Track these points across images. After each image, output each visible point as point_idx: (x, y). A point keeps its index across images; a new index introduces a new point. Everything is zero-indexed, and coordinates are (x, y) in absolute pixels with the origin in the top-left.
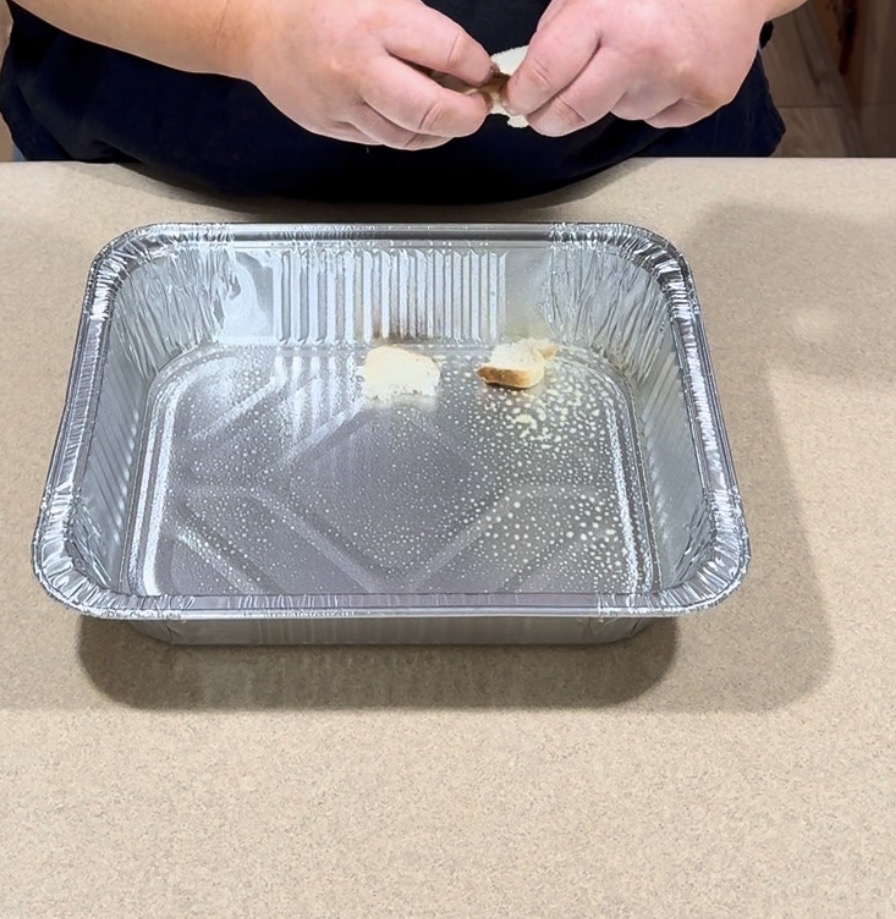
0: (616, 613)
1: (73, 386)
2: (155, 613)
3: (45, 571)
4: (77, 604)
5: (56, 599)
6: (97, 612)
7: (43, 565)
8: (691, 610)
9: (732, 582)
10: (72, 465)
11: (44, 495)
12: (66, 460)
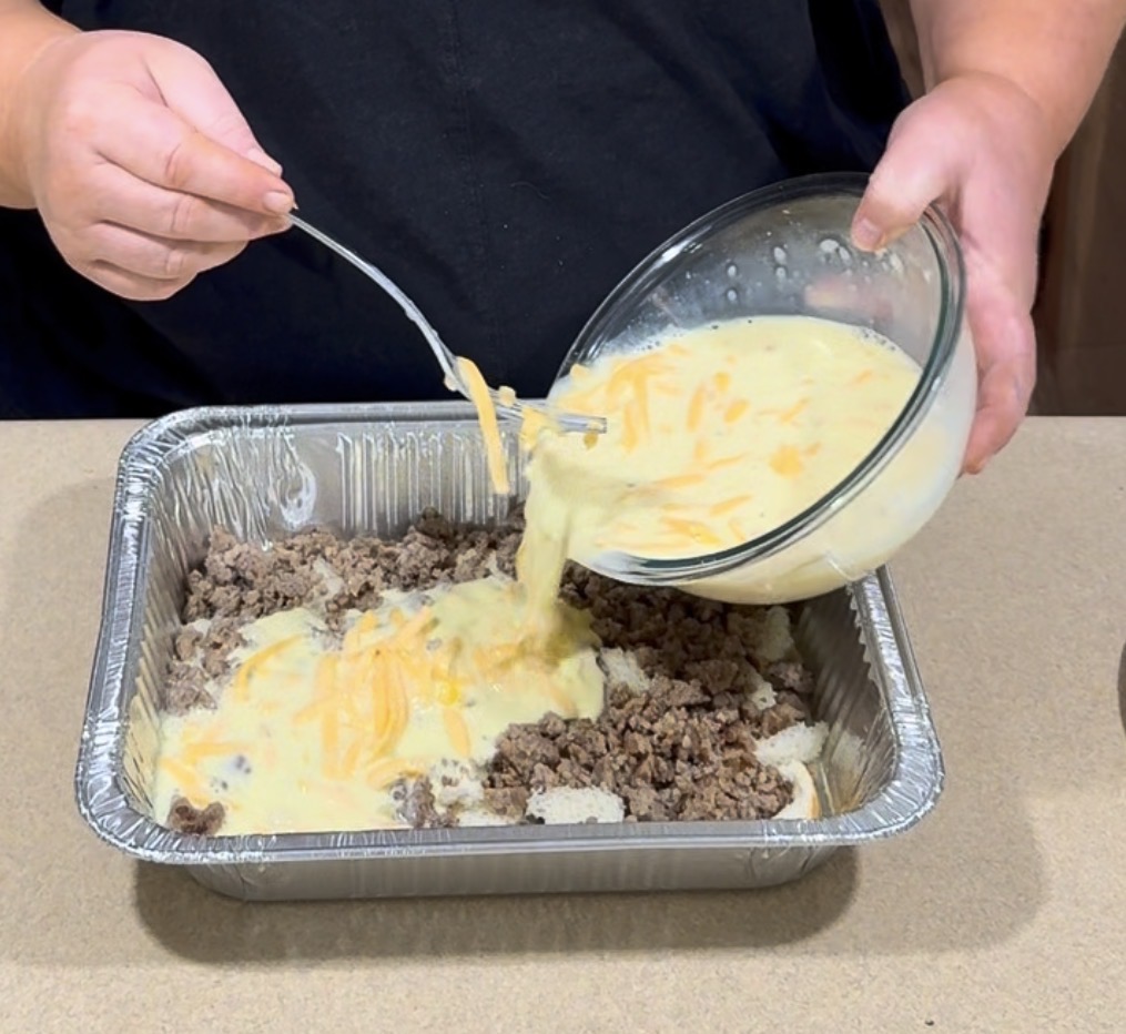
0: (787, 842)
1: (110, 597)
2: (232, 855)
3: (94, 811)
4: (135, 847)
5: (110, 843)
6: (158, 857)
7: (91, 802)
8: (876, 837)
9: (924, 804)
10: (115, 687)
11: (85, 723)
12: (109, 682)
